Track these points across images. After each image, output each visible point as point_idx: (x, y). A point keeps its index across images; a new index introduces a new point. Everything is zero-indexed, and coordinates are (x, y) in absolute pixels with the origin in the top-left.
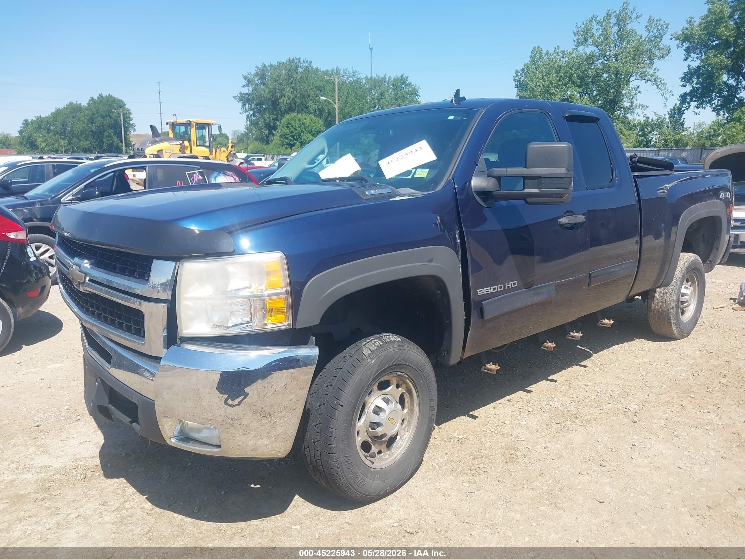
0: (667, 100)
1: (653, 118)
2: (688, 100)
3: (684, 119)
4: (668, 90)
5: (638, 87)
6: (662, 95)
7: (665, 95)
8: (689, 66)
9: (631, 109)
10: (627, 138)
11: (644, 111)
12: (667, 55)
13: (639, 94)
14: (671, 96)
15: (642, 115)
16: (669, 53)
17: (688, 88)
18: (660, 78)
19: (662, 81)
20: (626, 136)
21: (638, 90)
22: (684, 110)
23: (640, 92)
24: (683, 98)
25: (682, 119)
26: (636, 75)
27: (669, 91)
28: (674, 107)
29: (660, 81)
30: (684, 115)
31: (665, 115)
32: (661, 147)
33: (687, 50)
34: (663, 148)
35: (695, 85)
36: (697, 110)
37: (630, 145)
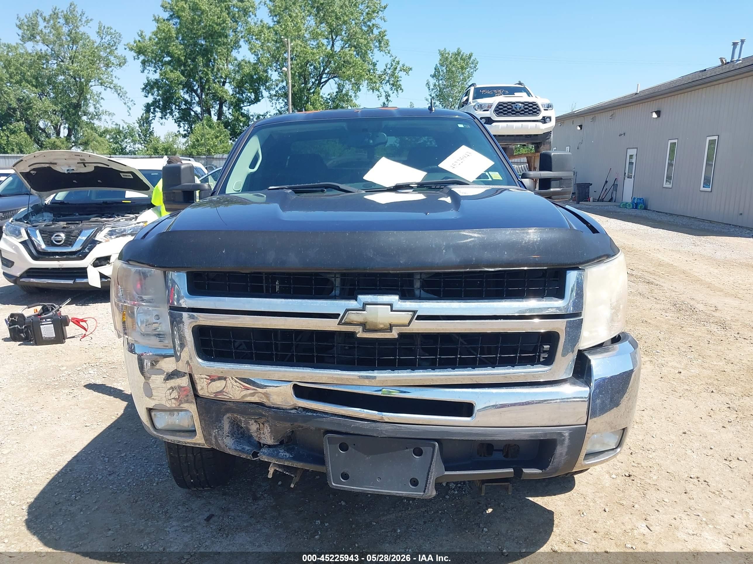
0: (130, 109)
1: (123, 126)
2: (152, 110)
3: (153, 128)
4: (129, 98)
5: (100, 93)
6: (125, 104)
7: (128, 104)
8: (148, 78)
9: (97, 115)
10: (100, 145)
11: (111, 118)
12: (124, 64)
13: (102, 101)
14: (133, 105)
15: (110, 122)
16: (125, 62)
17: (150, 99)
18: (119, 86)
19: (122, 90)
20: (99, 143)
21: (101, 96)
22: (152, 120)
23: (102, 98)
24: (148, 107)
25: (151, 128)
26: (95, 81)
27: (131, 100)
28: (142, 117)
29: (120, 90)
30: (152, 125)
31: (134, 123)
32: (152, 155)
33: (144, 63)
34: (154, 156)
35: (156, 97)
36: (161, 121)
37: (105, 152)
